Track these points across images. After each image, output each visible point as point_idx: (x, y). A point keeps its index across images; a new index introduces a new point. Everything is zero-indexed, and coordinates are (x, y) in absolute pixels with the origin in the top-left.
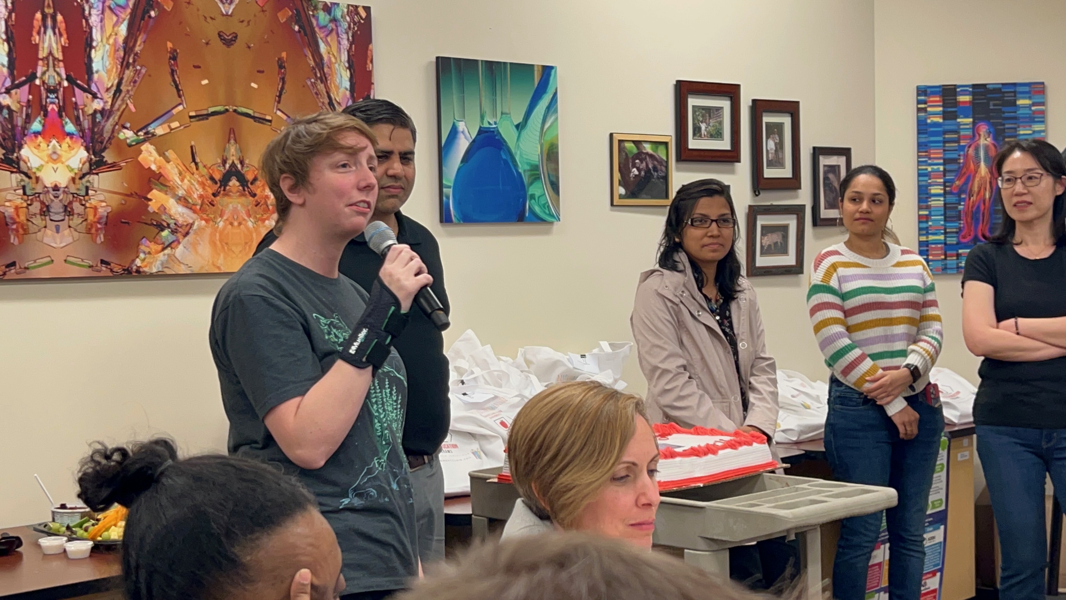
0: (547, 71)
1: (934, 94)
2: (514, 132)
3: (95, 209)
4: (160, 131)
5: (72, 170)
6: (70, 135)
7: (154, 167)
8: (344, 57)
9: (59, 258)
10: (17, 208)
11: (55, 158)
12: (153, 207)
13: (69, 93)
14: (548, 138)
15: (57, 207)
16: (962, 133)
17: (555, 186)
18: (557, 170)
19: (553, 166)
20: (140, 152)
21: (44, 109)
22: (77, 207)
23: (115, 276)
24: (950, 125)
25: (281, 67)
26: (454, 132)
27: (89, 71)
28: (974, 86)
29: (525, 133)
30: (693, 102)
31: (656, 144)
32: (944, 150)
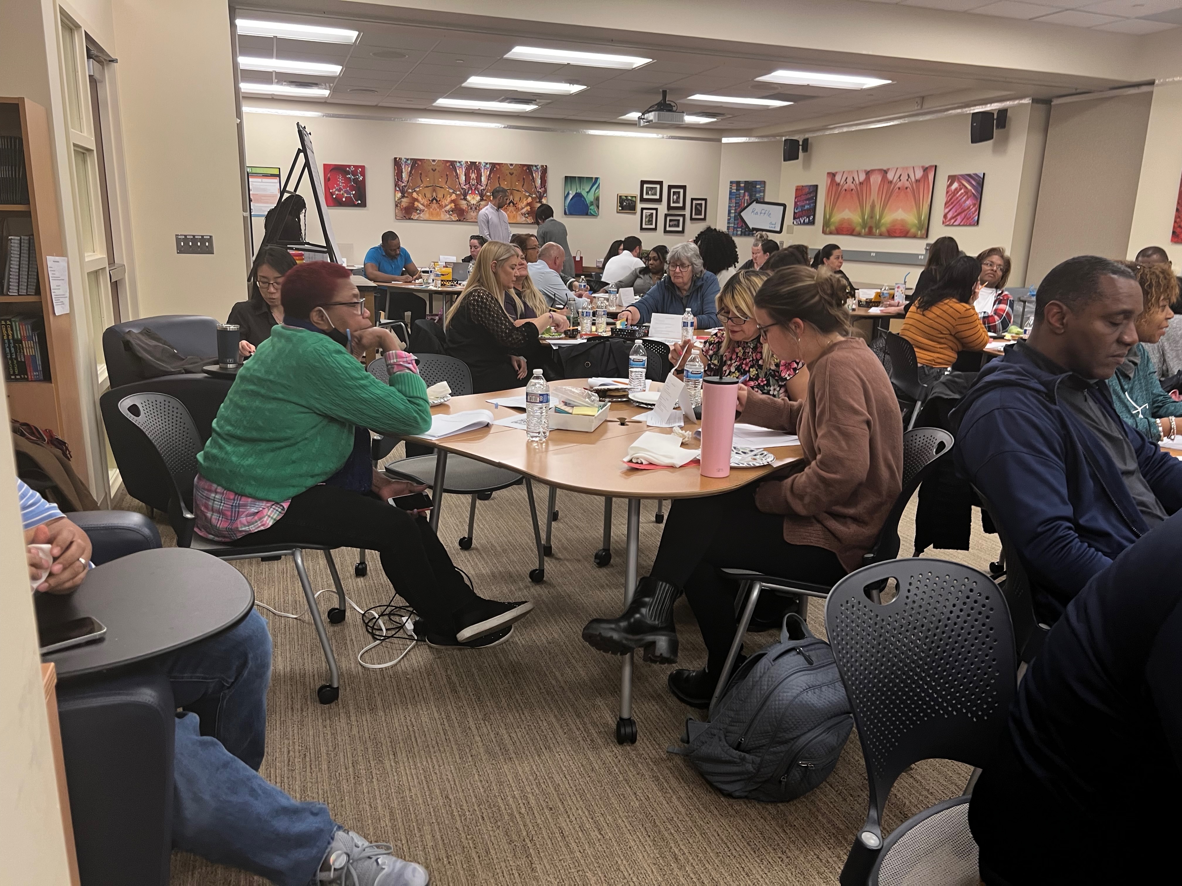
0: (597, 179)
1: (734, 183)
2: (586, 193)
5: (476, 200)
6: (477, 194)
8: (539, 177)
10: (466, 208)
13: (477, 185)
14: (596, 195)
16: (741, 195)
17: (598, 207)
18: (599, 203)
19: (597, 202)
21: (472, 189)
24: (738, 193)
25: (524, 179)
26: (568, 194)
27: (481, 181)
28: (745, 182)
29: (589, 194)
30: (645, 186)
31: (632, 197)
32: (736, 200)
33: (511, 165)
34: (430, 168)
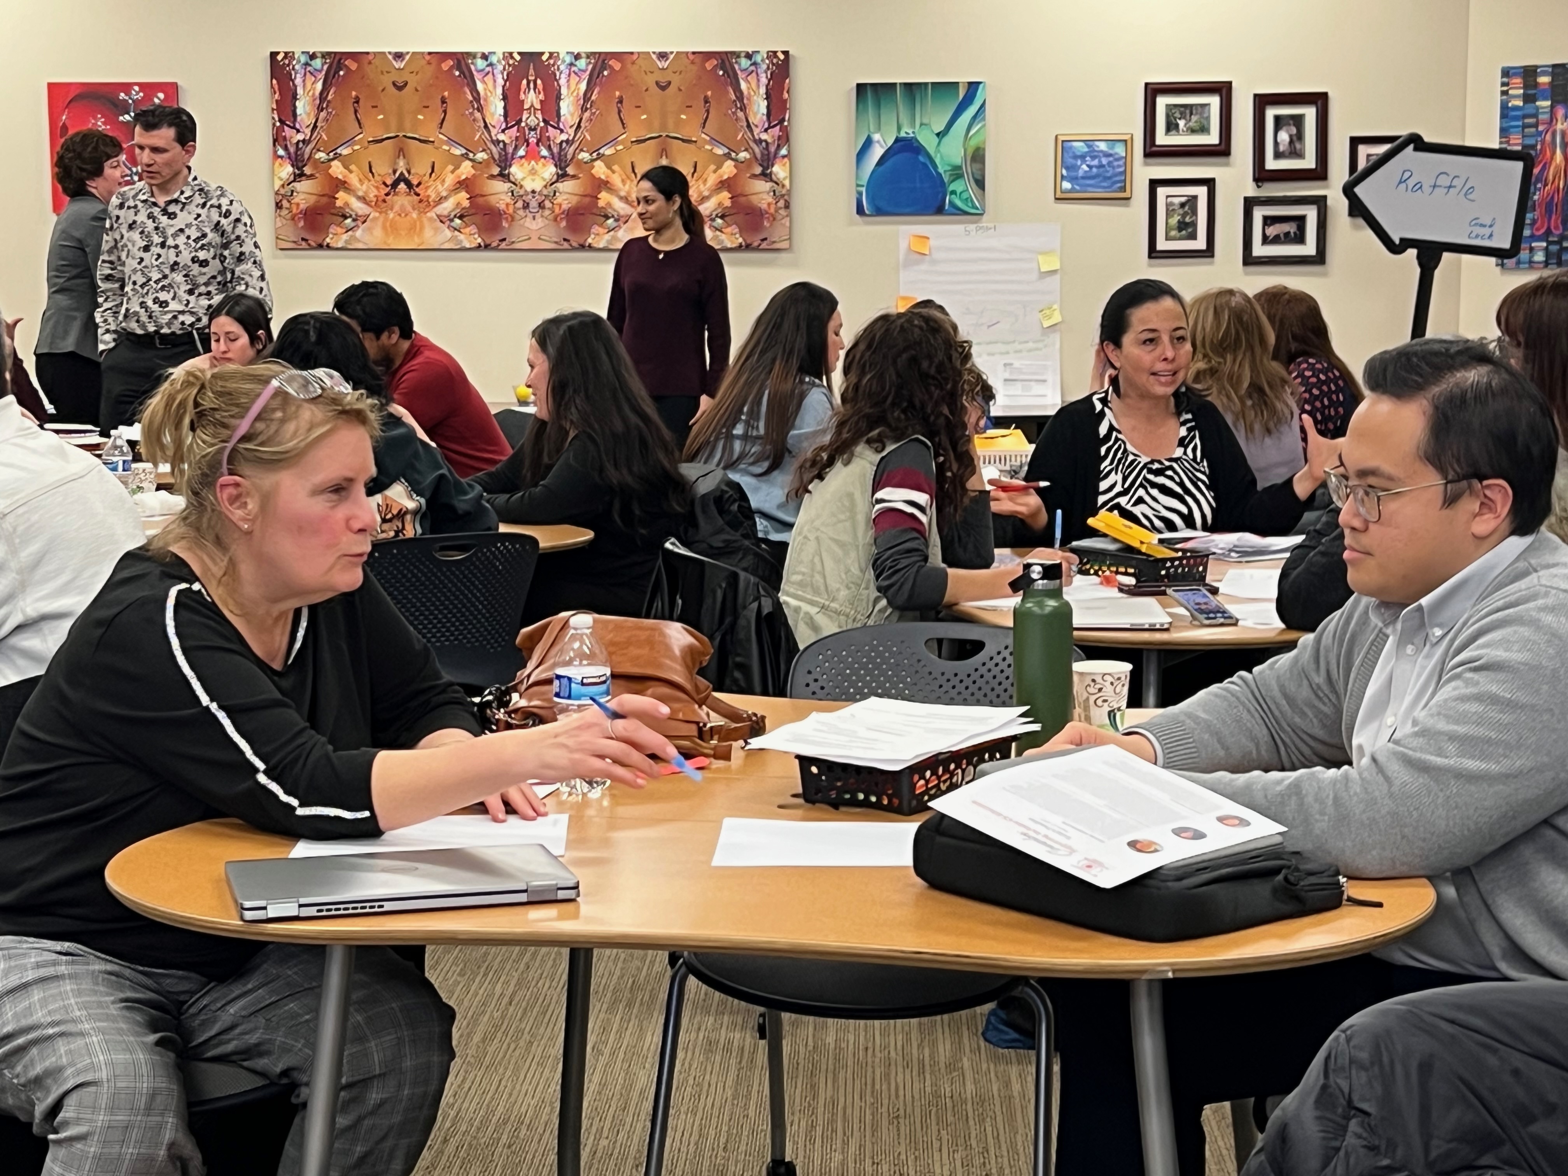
0: (973, 87)
1: (1515, 75)
2: (937, 140)
3: (560, 205)
4: (608, 151)
5: (544, 180)
6: (545, 157)
7: (603, 177)
8: (763, 90)
9: (534, 237)
10: (507, 205)
11: (533, 172)
12: (601, 204)
13: (544, 130)
14: (973, 143)
15: (534, 204)
16: (1541, 117)
17: (980, 183)
18: (983, 170)
19: (977, 166)
20: (593, 167)
21: (527, 141)
22: (547, 204)
23: (573, 249)
24: (1530, 108)
25: (706, 101)
27: (559, 116)
28: (1554, 66)
29: (946, 140)
30: (1162, 102)
32: (1523, 137)
33: (663, 56)
34: (387, 81)
